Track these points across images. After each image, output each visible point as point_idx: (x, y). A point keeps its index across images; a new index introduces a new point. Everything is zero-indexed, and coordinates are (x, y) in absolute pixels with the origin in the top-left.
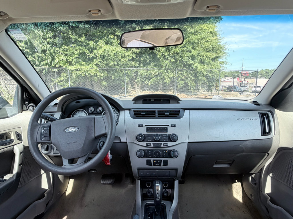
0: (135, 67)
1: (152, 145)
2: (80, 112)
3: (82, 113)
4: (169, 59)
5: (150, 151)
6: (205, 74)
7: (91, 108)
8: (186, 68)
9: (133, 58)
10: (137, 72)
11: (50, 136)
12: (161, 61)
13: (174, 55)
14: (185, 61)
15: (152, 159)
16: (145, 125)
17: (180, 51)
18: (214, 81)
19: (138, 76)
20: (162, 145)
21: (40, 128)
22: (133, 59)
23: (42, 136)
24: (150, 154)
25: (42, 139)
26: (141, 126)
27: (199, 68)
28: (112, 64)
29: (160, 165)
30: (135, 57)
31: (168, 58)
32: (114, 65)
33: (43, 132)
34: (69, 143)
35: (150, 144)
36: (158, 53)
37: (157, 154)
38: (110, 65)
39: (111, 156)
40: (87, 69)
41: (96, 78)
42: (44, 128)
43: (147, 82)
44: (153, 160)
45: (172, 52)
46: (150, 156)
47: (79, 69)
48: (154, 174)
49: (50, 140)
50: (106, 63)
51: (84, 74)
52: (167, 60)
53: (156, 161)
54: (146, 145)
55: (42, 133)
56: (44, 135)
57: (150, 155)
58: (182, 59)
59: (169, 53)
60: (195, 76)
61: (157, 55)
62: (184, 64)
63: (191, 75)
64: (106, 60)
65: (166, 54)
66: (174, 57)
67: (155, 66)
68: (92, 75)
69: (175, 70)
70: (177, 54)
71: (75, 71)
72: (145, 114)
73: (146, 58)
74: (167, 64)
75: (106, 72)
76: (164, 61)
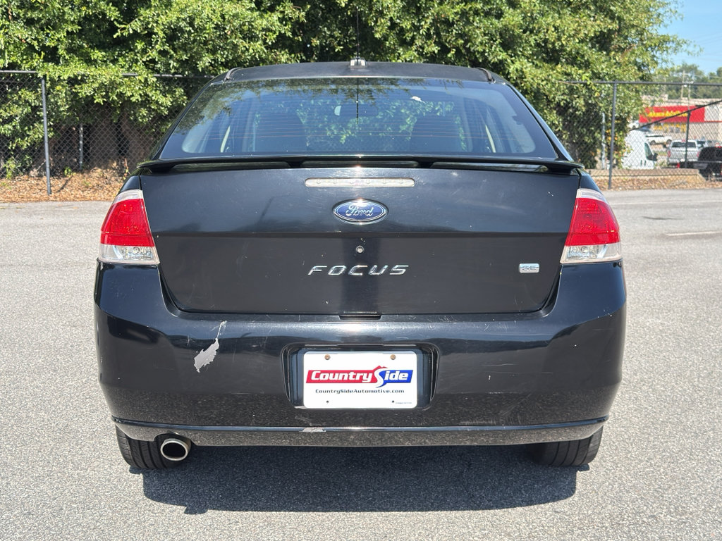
4: (418, 42)
9: (281, 37)
12: (389, 48)
13: (437, 30)
14: (478, 51)
17: (456, 13)
22: (281, 43)
28: (206, 60)
30: (289, 34)
31: (413, 38)
36: (376, 22)
38: (200, 66)
40: (113, 78)
41: (144, 112)
43: (336, 132)
45: (427, 18)
47: (79, 78)
50: (185, 57)
51: (103, 97)
52: (411, 45)
58: (466, 42)
59: (419, 21)
61: (372, 27)
62: (475, 63)
64: (184, 44)
65: (406, 24)
66: (438, 33)
68: (133, 99)
70: (449, 24)
71: (65, 83)
73: (331, 36)
75: (180, 91)
76: (401, 50)
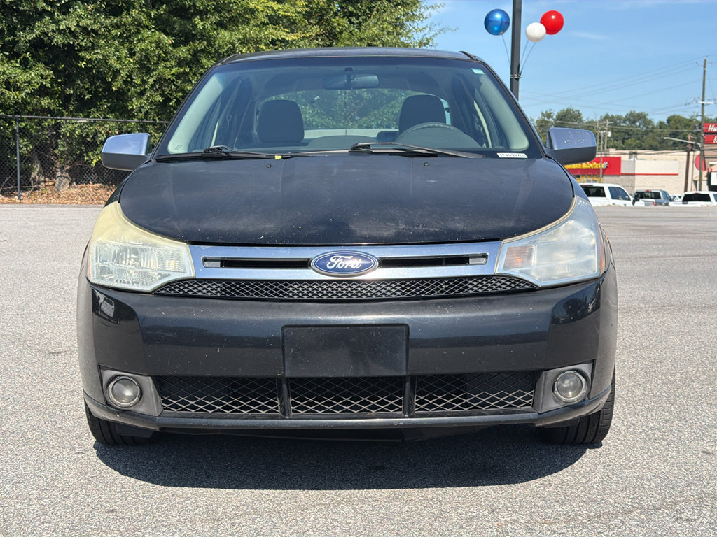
0: (49, 111)
9: (43, 87)
10: (58, 126)
19: (60, 138)
61: (110, 82)
67: (111, 110)
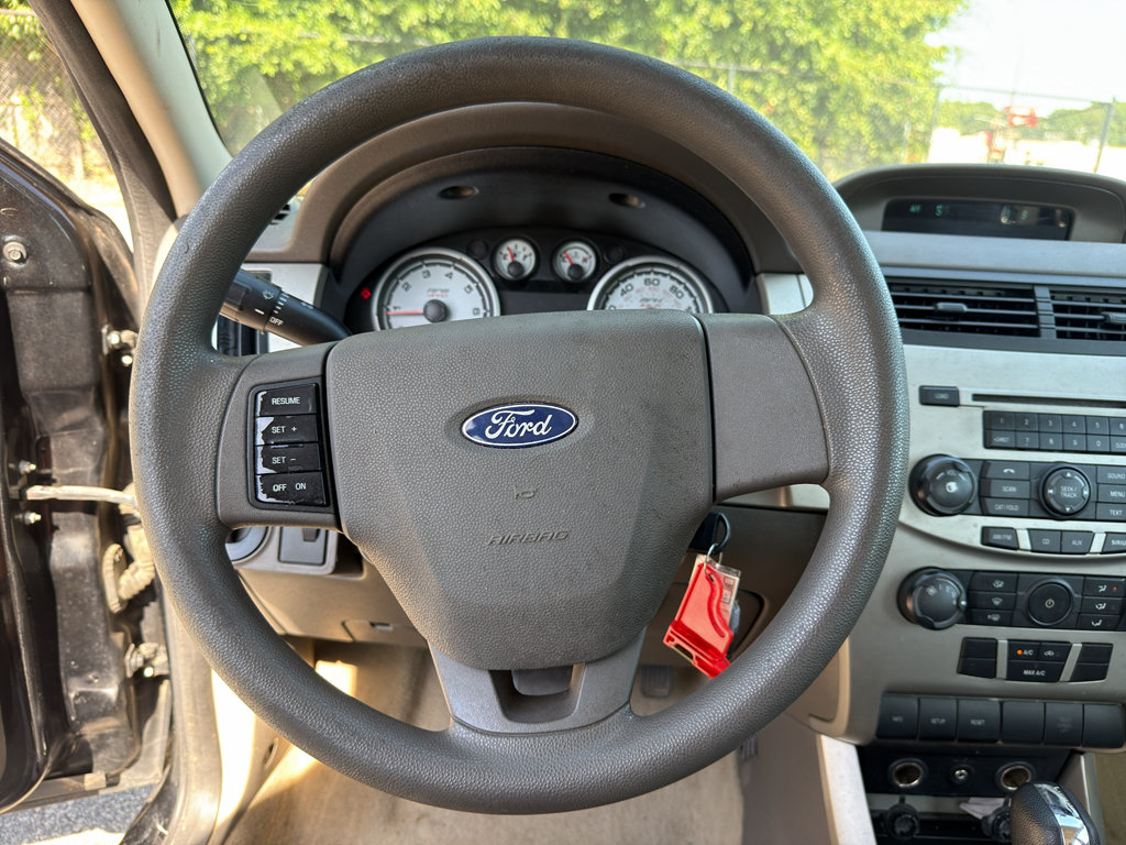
1: (1025, 542)
2: (439, 272)
3: (450, 276)
4: (699, 11)
5: (999, 584)
6: (868, 99)
7: (512, 244)
8: (783, 63)
11: (324, 471)
12: (661, 18)
14: (779, 29)
15: (1003, 635)
16: (977, 397)
18: (900, 142)
20: (1097, 546)
21: (239, 398)
23: (261, 470)
24: (997, 602)
25: (262, 497)
26: (943, 396)
27: (844, 70)
29: (1053, 676)
32: (427, 24)
33: (267, 433)
34: (505, 542)
35: (1012, 531)
37: (1050, 603)
38: (407, 23)
39: (738, 611)
40: (284, 37)
42: (275, 401)
44: (1014, 645)
46: (996, 618)
47: (244, 37)
48: (979, 723)
49: (328, 505)
50: (385, 11)
51: (274, 66)
52: (692, 15)
53: (1030, 652)
54: (976, 542)
55: (260, 441)
56: (276, 460)
57: (996, 609)
60: (820, 108)
62: (772, 44)
63: (803, 103)
68: (314, 70)
69: (726, 71)
71: (224, 43)
72: (965, 308)
74: (692, 36)
76: (677, 20)
